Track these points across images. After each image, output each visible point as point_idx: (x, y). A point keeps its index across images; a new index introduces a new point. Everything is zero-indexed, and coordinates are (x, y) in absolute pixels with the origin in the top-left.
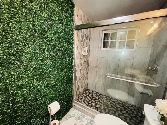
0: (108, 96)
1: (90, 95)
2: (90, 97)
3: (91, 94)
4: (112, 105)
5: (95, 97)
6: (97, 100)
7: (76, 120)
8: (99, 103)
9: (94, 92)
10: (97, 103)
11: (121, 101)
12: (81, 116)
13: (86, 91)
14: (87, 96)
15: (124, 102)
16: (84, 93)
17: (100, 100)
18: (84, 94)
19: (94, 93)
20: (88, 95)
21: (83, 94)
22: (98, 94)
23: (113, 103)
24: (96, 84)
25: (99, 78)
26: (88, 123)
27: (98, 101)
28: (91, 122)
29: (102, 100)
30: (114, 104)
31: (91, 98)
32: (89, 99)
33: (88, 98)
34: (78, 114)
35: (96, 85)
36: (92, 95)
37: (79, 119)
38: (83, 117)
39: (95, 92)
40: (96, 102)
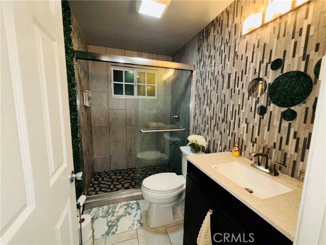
0: (133, 168)
1: (105, 179)
2: (107, 181)
3: (105, 176)
4: (143, 175)
5: (116, 177)
6: (121, 179)
7: (106, 218)
8: (125, 182)
9: (109, 172)
10: (123, 183)
11: (151, 166)
12: (109, 210)
13: (94, 176)
14: (102, 182)
15: (155, 166)
16: (93, 180)
17: (125, 177)
18: (95, 182)
19: (111, 173)
20: (103, 180)
21: (92, 183)
22: (118, 172)
23: (142, 173)
24: (110, 158)
25: (116, 145)
26: (126, 209)
27: (123, 180)
28: (129, 205)
29: (127, 176)
30: (145, 173)
31: (110, 182)
32: (107, 184)
33: (104, 184)
34: (103, 211)
35: (111, 160)
36: (108, 177)
37: (109, 215)
38: (114, 208)
39: (111, 171)
40: (120, 182)
